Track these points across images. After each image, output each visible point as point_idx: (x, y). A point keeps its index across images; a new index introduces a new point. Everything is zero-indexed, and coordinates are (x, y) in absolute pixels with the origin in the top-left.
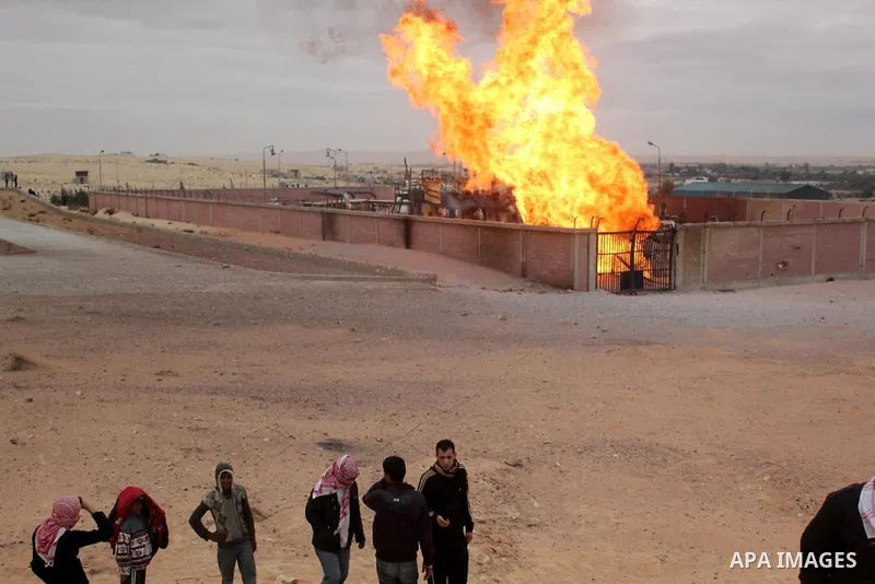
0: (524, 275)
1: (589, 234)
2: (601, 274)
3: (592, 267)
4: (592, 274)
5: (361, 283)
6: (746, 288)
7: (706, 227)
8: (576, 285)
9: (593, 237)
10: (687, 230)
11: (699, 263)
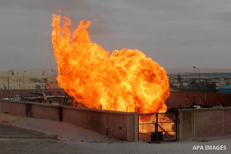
0: (107, 134)
1: (134, 115)
2: (141, 133)
3: (136, 131)
4: (136, 134)
5: (20, 140)
6: (216, 140)
7: (193, 111)
8: (128, 139)
9: (136, 116)
10: (184, 112)
11: (191, 127)
